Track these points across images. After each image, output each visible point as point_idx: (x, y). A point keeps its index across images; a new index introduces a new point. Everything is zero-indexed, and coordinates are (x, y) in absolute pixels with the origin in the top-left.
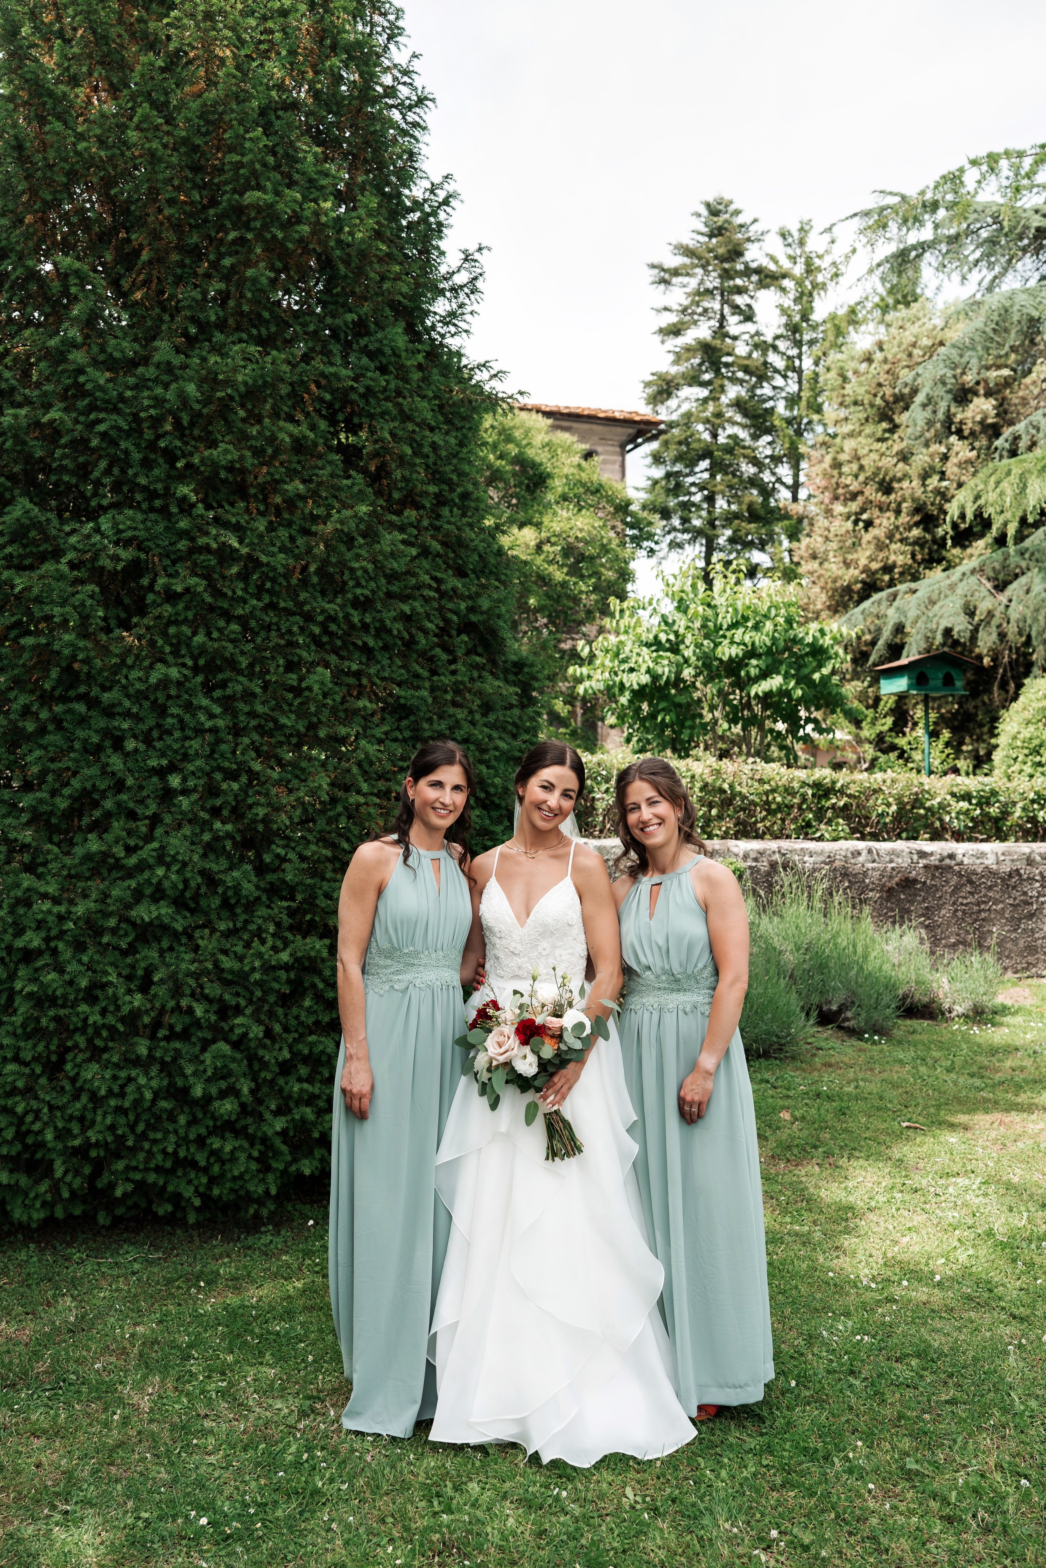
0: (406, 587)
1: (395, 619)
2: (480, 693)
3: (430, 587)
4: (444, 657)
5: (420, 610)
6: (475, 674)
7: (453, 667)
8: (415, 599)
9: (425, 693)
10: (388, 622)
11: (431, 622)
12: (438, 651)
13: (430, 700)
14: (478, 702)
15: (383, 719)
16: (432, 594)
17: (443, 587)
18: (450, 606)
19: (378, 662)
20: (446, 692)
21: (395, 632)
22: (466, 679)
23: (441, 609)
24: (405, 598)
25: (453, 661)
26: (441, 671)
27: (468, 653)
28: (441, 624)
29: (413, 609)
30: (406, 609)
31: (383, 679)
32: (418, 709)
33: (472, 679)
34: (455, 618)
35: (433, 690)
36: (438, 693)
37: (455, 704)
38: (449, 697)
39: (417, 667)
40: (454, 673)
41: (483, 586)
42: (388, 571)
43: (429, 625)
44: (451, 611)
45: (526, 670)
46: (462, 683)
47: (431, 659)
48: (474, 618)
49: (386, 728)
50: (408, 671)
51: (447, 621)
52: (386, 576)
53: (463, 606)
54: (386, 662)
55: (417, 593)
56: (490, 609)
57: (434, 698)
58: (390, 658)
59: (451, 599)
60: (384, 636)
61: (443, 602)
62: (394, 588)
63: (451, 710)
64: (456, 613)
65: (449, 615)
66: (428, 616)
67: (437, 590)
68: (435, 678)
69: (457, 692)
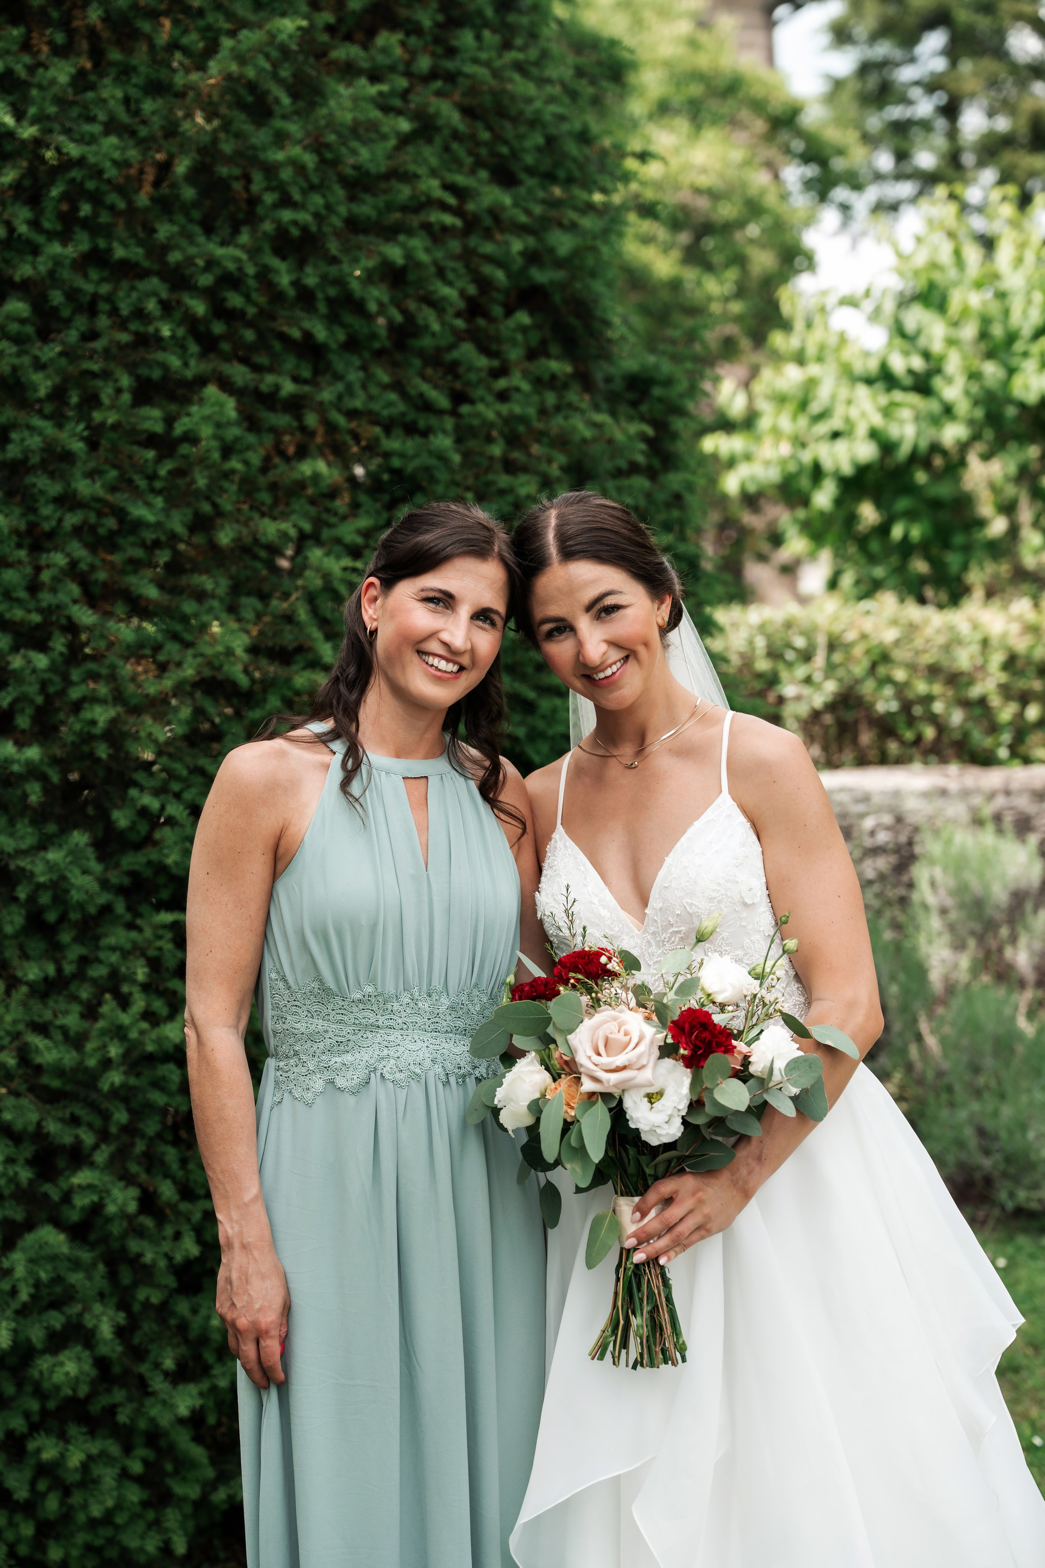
0: (389, 207)
1: (369, 278)
2: (562, 442)
3: (444, 207)
4: (482, 362)
5: (423, 257)
6: (551, 398)
7: (502, 383)
8: (410, 233)
9: (444, 442)
10: (355, 286)
11: (450, 284)
12: (467, 351)
13: (456, 458)
14: (561, 459)
15: (355, 506)
16: (448, 219)
17: (471, 207)
18: (488, 248)
19: (338, 377)
20: (489, 440)
21: (373, 307)
22: (531, 411)
23: (468, 256)
24: (391, 233)
25: (502, 371)
26: (479, 392)
27: (532, 355)
28: (472, 290)
29: (409, 256)
30: (395, 253)
31: (352, 414)
32: (433, 480)
33: (543, 412)
34: (500, 275)
35: (461, 436)
36: (472, 444)
37: (510, 467)
38: (497, 450)
39: (425, 387)
40: (503, 396)
41: (554, 204)
42: (349, 171)
43: (446, 291)
44: (489, 259)
45: (657, 391)
46: (523, 419)
47: (452, 369)
48: (541, 276)
49: (364, 522)
50: (404, 395)
51: (484, 284)
52: (344, 181)
53: (517, 246)
54: (354, 376)
55: (415, 221)
56: (576, 253)
57: (466, 455)
58: (364, 368)
59: (488, 234)
60: (349, 318)
61: (473, 241)
62: (366, 209)
63: (503, 480)
64: (499, 263)
65: (488, 269)
66: (441, 273)
67: (458, 212)
68: (465, 409)
69: (513, 440)
